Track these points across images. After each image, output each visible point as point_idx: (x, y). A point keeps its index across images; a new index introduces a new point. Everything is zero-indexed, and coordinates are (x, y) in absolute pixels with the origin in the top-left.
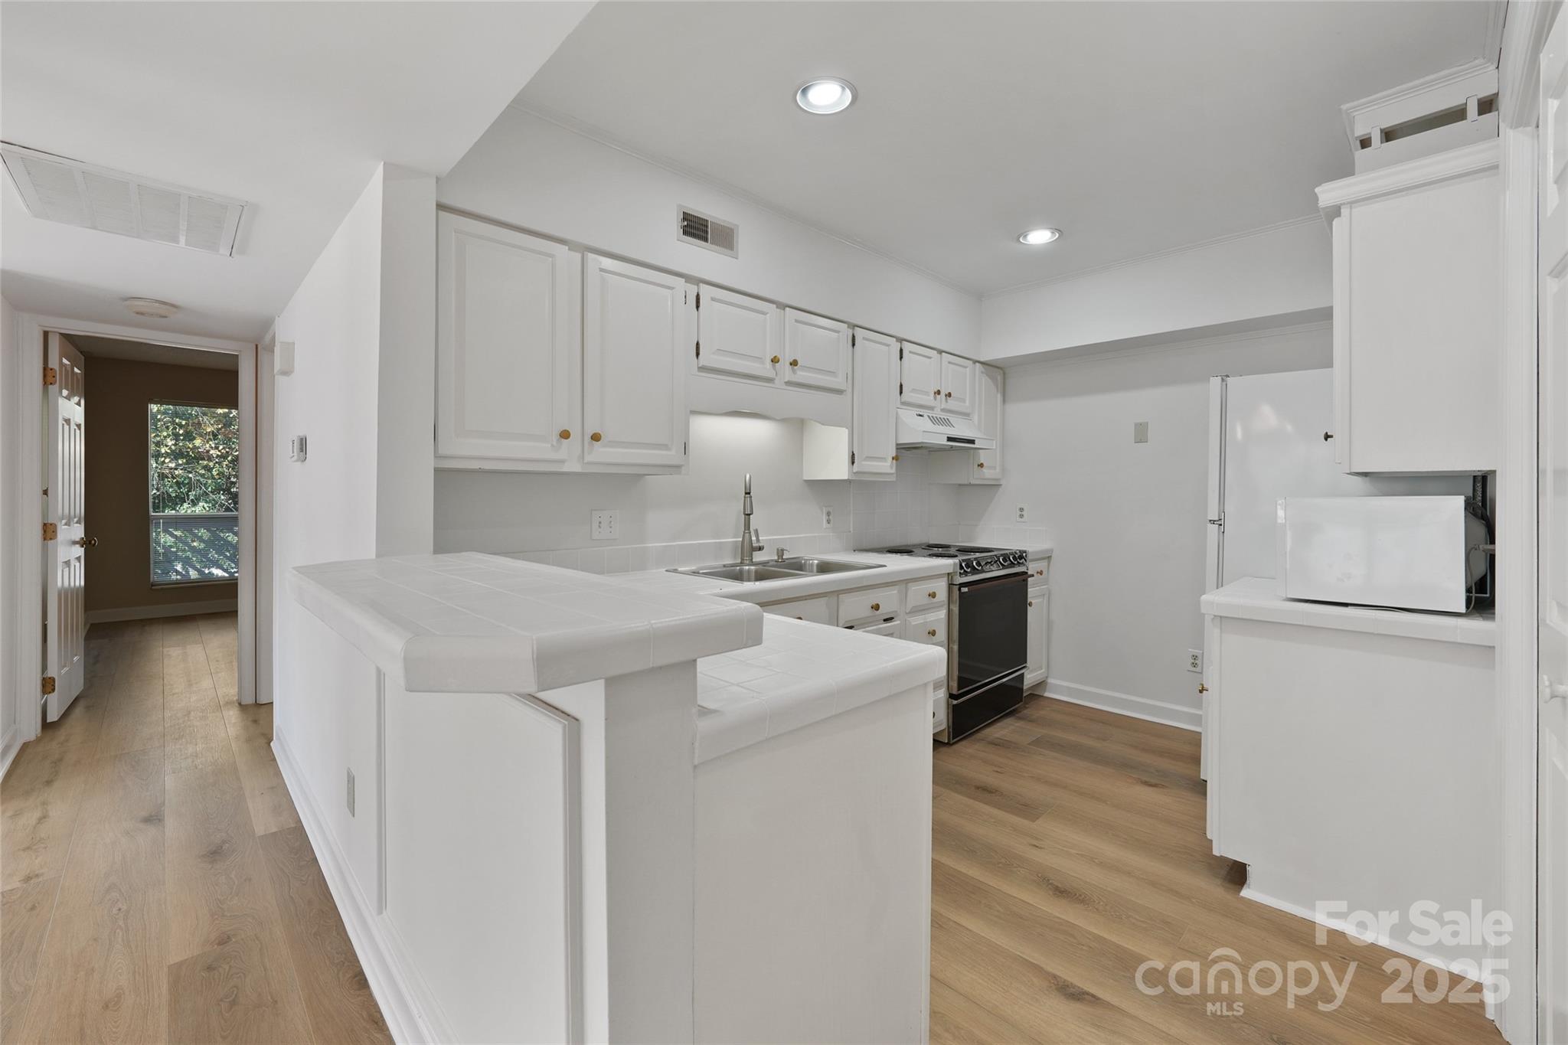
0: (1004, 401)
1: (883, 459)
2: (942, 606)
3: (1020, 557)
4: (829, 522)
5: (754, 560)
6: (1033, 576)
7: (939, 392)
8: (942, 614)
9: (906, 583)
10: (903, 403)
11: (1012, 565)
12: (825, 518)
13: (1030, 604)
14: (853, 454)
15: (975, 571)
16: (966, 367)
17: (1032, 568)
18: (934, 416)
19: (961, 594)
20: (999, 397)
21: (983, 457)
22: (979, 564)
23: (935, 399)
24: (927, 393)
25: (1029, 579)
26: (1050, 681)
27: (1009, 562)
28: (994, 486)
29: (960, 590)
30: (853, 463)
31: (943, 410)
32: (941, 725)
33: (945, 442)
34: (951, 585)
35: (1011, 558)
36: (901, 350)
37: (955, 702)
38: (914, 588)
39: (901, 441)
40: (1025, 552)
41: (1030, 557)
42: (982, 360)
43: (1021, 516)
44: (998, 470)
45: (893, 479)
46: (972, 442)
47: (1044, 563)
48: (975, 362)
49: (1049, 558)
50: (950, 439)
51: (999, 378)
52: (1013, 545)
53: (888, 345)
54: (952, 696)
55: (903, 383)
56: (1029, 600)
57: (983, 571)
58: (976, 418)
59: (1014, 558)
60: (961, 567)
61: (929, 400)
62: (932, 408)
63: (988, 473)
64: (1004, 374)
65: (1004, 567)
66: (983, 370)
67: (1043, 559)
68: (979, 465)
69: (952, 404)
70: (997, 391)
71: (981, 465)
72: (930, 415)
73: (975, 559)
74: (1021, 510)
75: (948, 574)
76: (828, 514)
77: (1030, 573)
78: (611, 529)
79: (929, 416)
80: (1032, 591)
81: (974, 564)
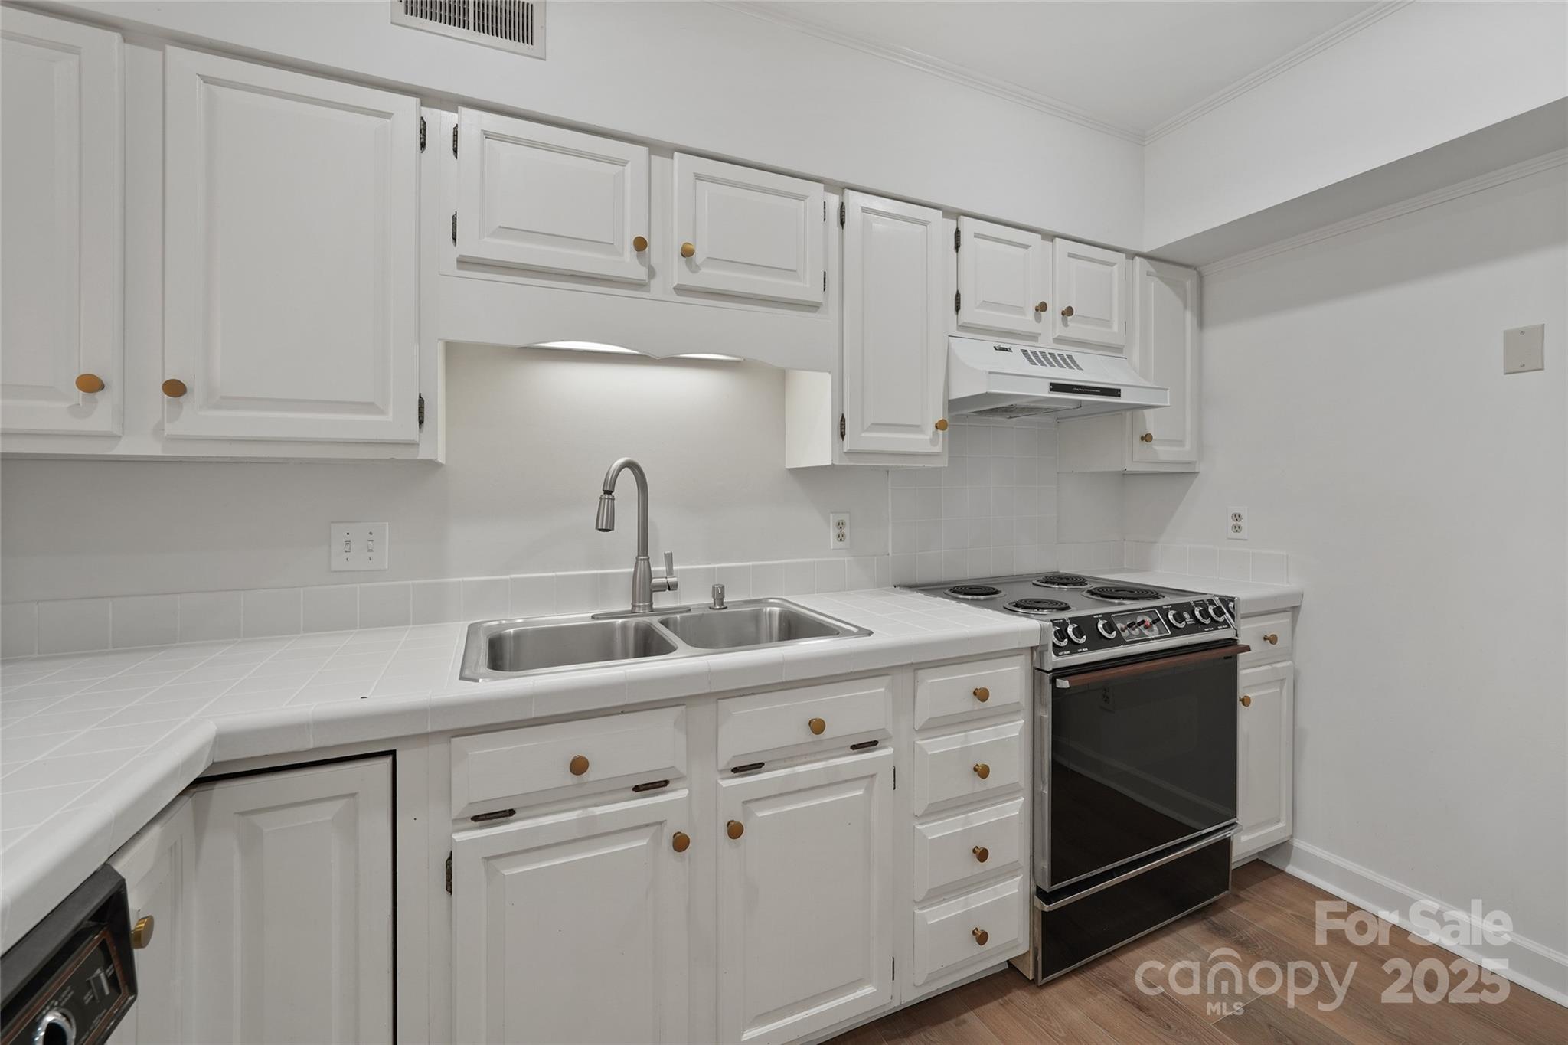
0: (1201, 324)
1: (916, 428)
2: (1018, 712)
3: (1221, 609)
4: (841, 538)
5: (654, 607)
6: (1247, 649)
7: (1043, 307)
8: (1016, 729)
9: (915, 670)
10: (963, 327)
11: (1199, 627)
12: (832, 533)
13: (1246, 701)
14: (843, 419)
15: (1098, 641)
16: (1111, 264)
17: (1247, 632)
18: (1038, 350)
19: (1057, 693)
20: (1189, 318)
21: (1151, 423)
22: (1110, 627)
23: (1038, 319)
24: (1020, 310)
25: (1241, 656)
26: (1299, 844)
27: (1191, 621)
28: (1184, 475)
29: (1053, 681)
30: (843, 435)
31: (1058, 340)
32: (1017, 946)
33: (1045, 392)
34: (1037, 671)
35: (1197, 613)
36: (957, 233)
37: (1047, 907)
38: (932, 680)
39: (957, 393)
40: (1232, 600)
41: (1241, 610)
42: (1145, 250)
43: (1237, 529)
44: (1188, 447)
45: (943, 462)
46: (1115, 392)
47: (1285, 620)
48: (1132, 255)
49: (1295, 610)
50: (1056, 387)
51: (1188, 283)
52: (1208, 585)
53: (925, 223)
54: (1040, 893)
55: (961, 292)
56: (1241, 694)
57: (1120, 641)
58: (1136, 355)
59: (1205, 613)
60: (1061, 634)
61: (1026, 321)
62: (1034, 337)
63: (1164, 453)
64: (1201, 277)
65: (1176, 632)
66: (1152, 270)
67: (1284, 611)
68: (1142, 438)
69: (1075, 329)
70: (1185, 307)
71: (1147, 438)
72: (1029, 349)
73: (1105, 616)
74: (1237, 517)
75: (1032, 648)
76: (840, 525)
77: (1242, 642)
78: (370, 554)
79: (1024, 352)
80: (1249, 675)
81: (1100, 626)
